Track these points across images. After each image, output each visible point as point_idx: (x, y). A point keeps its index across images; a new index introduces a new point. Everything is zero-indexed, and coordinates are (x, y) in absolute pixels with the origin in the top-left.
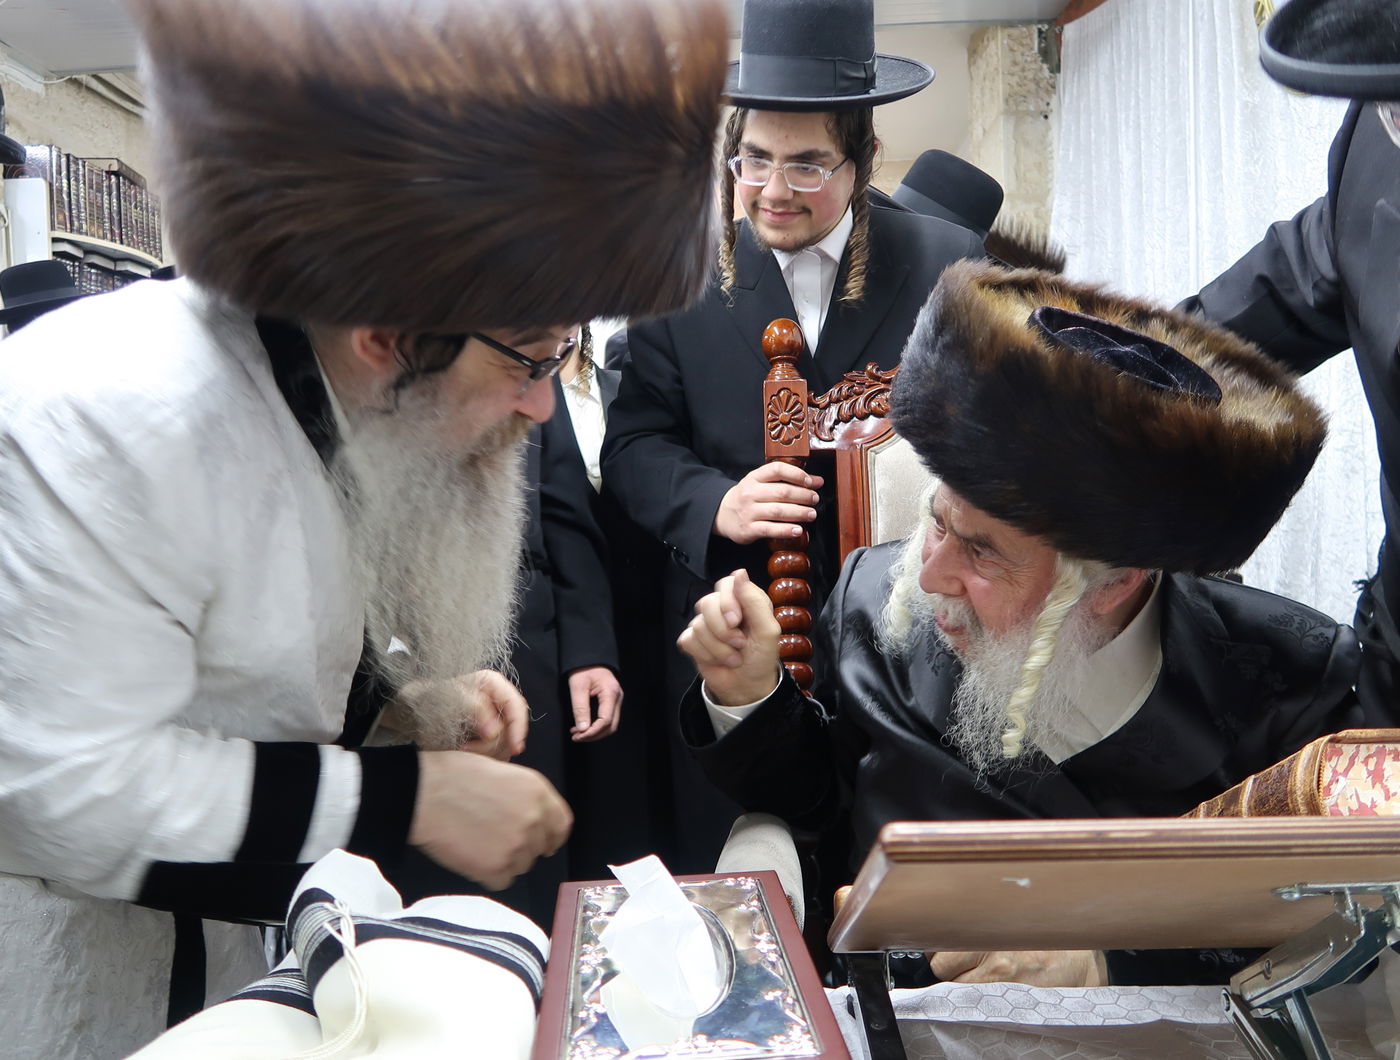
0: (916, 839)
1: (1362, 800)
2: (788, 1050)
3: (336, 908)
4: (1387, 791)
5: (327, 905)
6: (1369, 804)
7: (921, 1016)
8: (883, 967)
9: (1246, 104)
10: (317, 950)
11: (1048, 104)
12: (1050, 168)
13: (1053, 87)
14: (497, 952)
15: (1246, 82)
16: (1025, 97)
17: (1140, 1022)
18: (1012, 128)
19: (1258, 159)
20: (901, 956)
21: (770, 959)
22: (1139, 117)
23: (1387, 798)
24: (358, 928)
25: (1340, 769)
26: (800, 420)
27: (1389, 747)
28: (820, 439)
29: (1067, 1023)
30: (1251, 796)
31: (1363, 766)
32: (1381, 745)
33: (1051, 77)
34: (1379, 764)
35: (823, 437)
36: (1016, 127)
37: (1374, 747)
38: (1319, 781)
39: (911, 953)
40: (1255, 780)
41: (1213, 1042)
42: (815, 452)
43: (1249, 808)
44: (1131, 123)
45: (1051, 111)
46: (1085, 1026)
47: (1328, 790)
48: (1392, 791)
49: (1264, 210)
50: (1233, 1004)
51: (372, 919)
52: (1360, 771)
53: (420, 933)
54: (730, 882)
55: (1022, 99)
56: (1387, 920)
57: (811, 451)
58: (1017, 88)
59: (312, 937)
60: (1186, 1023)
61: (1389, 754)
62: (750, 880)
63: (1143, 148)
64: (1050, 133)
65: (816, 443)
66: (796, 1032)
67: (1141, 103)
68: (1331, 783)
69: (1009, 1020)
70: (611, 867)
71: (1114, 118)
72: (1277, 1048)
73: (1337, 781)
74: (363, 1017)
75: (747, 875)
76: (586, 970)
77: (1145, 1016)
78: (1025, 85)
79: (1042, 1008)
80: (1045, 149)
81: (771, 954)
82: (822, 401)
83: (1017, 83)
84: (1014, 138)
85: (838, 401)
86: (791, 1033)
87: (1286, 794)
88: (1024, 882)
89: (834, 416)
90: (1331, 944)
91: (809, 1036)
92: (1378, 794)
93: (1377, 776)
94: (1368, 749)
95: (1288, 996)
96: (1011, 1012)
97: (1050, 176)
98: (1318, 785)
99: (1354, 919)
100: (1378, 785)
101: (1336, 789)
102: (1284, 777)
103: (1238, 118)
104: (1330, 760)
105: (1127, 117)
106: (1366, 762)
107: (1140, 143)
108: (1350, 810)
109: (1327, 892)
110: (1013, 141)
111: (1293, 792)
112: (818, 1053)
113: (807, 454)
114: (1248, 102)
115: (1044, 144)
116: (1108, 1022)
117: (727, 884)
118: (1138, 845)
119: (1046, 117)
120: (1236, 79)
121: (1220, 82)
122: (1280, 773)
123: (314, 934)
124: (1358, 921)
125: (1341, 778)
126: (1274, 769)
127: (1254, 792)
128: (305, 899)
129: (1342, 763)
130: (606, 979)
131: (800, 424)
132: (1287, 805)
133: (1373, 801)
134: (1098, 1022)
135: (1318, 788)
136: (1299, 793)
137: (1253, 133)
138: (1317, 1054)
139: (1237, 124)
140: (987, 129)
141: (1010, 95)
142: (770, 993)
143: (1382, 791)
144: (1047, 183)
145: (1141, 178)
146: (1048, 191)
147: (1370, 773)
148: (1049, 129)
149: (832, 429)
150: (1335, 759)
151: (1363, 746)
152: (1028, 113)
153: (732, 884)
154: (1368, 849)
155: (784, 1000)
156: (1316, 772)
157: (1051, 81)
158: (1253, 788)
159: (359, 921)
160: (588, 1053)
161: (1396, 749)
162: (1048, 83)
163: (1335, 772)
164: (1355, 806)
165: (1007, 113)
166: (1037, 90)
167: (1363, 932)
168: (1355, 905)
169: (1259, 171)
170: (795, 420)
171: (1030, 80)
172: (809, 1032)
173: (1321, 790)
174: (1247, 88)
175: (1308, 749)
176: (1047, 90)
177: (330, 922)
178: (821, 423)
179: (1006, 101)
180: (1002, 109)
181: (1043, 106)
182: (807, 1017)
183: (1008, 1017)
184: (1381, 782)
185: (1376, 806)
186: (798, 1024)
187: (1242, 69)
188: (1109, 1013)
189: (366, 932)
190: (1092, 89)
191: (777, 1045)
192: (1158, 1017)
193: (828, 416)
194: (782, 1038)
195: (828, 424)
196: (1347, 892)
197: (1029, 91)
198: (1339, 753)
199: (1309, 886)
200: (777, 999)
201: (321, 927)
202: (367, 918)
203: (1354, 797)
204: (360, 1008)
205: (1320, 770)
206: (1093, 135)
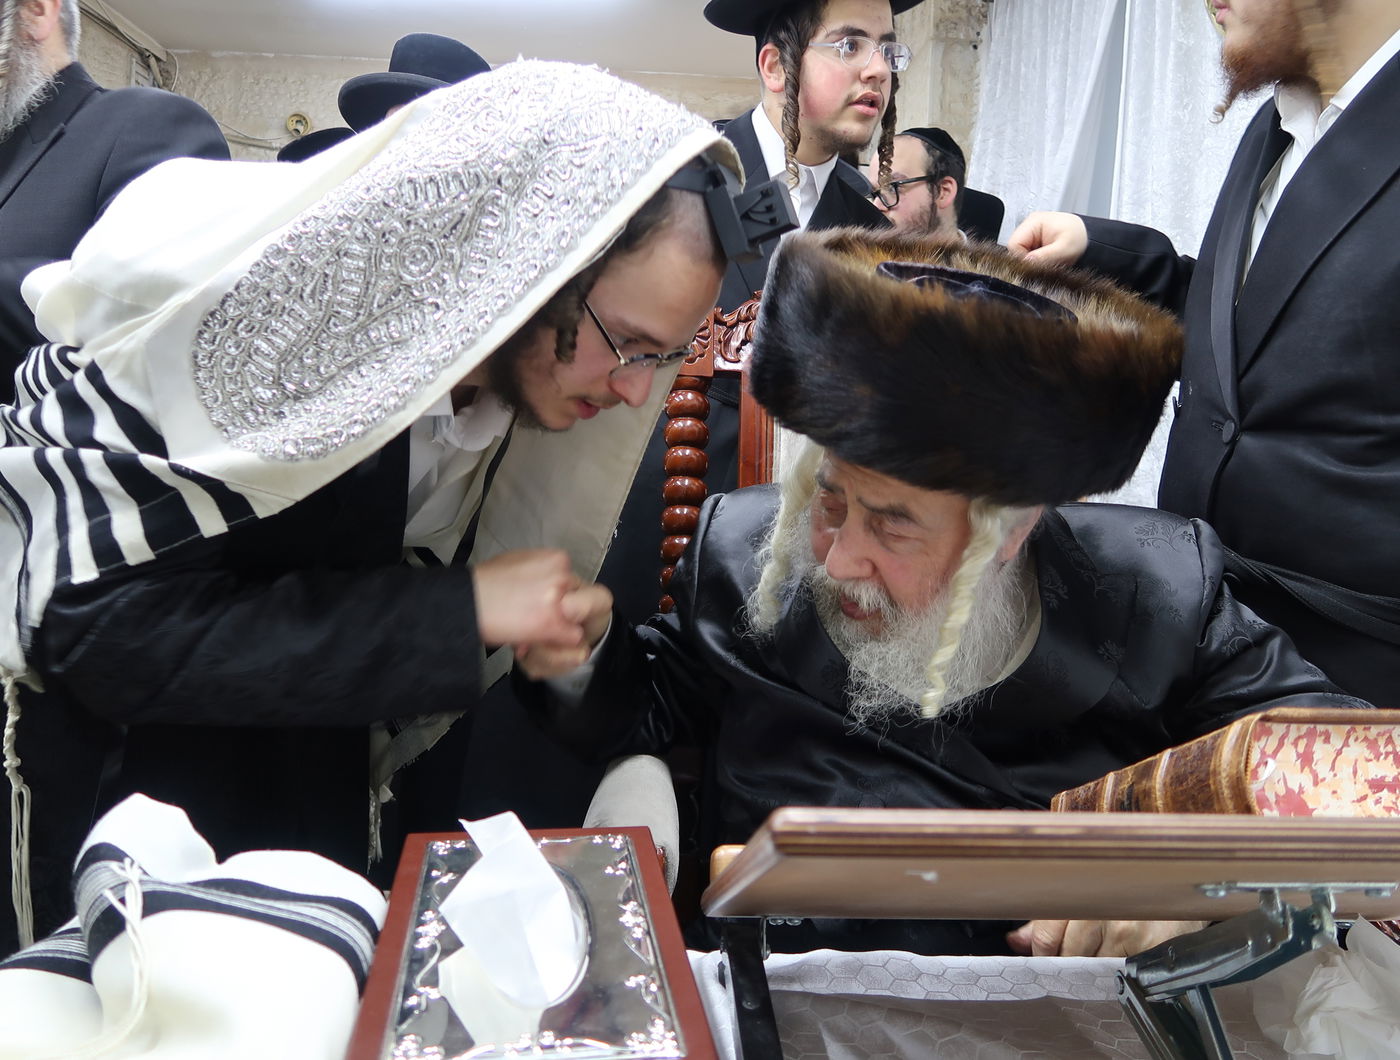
0: (811, 829)
1: (1290, 785)
2: (646, 1051)
3: (123, 869)
4: (1316, 776)
5: (114, 865)
6: (1297, 791)
7: (796, 987)
8: (759, 934)
9: (1179, 46)
10: (98, 920)
11: (978, 34)
12: (975, 101)
13: (985, 16)
14: (316, 924)
15: (1182, 22)
16: (956, 24)
17: (1025, 999)
18: (940, 56)
19: (1187, 104)
20: (780, 922)
21: (635, 936)
22: (1067, 53)
23: (1316, 783)
24: (147, 896)
25: (1269, 750)
26: (706, 338)
27: (1321, 728)
28: (726, 359)
29: (950, 997)
30: (1167, 771)
31: (1293, 747)
32: (1312, 726)
33: (983, 6)
34: (1309, 746)
35: (729, 357)
36: (945, 53)
37: (1305, 728)
38: (1247, 763)
39: (790, 920)
40: (1172, 755)
41: (1101, 1021)
42: (719, 373)
43: (1164, 784)
44: (1058, 58)
45: (981, 41)
46: (969, 1001)
47: (1255, 772)
48: (1321, 777)
49: (1189, 157)
50: (1127, 987)
51: (167, 884)
52: (1289, 753)
53: (224, 901)
54: (598, 839)
55: (953, 25)
56: (1315, 922)
57: (715, 372)
58: (948, 14)
59: (93, 904)
60: (1072, 1000)
61: (1320, 736)
62: (620, 837)
63: (1068, 84)
64: (978, 64)
65: (721, 364)
66: (658, 1028)
67: (1071, 37)
68: (1258, 765)
69: (888, 993)
70: (463, 822)
71: (1044, 53)
72: (1171, 1038)
73: (1266, 763)
74: (142, 1006)
75: (616, 831)
76: (423, 944)
77: (1029, 991)
78: (957, 11)
79: (924, 980)
80: (972, 80)
81: (636, 929)
82: (727, 318)
83: (949, 9)
84: (942, 66)
85: (747, 320)
86: (652, 1029)
87: (1208, 774)
88: (930, 876)
89: (742, 336)
90: (1250, 943)
91: (673, 1034)
92: (1306, 779)
93: (1306, 759)
94: (1298, 729)
95: (1191, 987)
96: (891, 984)
97: (975, 108)
98: (1246, 767)
99: (1281, 921)
100: (1307, 769)
101: (1265, 773)
102: (1207, 754)
103: (1171, 61)
104: (1259, 739)
105: (1056, 50)
106: (1295, 743)
107: (1066, 80)
108: (1277, 795)
109: (1253, 890)
110: (941, 69)
111: (1216, 773)
112: (683, 1056)
113: (711, 374)
114: (1182, 43)
115: (971, 76)
116: (993, 997)
117: (595, 841)
118: (1066, 844)
119: (975, 47)
120: (1173, 18)
121: (1158, 20)
122: (1201, 749)
123: (96, 900)
124: (1285, 924)
125: (1270, 761)
126: (1193, 744)
127: (1171, 769)
128: (91, 856)
129: (1272, 743)
130: (446, 952)
131: (705, 342)
132: (1209, 786)
133: (1301, 788)
134: (981, 996)
135: (1246, 771)
136: (1224, 774)
137: (1185, 77)
138: (1219, 1054)
139: (1170, 65)
140: (915, 54)
141: (940, 20)
142: (632, 978)
143: (1311, 777)
144: (971, 115)
145: (1064, 116)
146: (972, 125)
147: (1299, 756)
148: (977, 60)
149: (738, 350)
150: (1263, 740)
151: (1294, 727)
152: (957, 41)
153: (600, 841)
154: (1319, 855)
155: (647, 988)
156: (1244, 754)
157: (983, 10)
158: (1169, 763)
159: (149, 888)
160: (412, 1053)
161: (1327, 731)
162: (980, 11)
163: (1263, 753)
164: (1282, 791)
165: (937, 38)
166: (968, 18)
167: (1290, 936)
168: (1284, 905)
169: (1187, 117)
170: (699, 337)
171: (962, 7)
172: (673, 1029)
173: (1248, 773)
174: (1183, 28)
175: (1236, 727)
176: (979, 20)
177: (112, 889)
178: (727, 343)
179: (937, 26)
180: (931, 35)
181: (973, 35)
182: (672, 1007)
183: (888, 989)
184: (1310, 766)
185: (1303, 792)
186: (660, 1017)
187: (1180, 9)
188: (993, 986)
189: (156, 902)
190: (1024, 22)
191: (635, 1042)
192: (1044, 994)
193: (736, 335)
194: (642, 1037)
195: (735, 344)
196: (1277, 892)
197: (960, 18)
198: (1269, 732)
199: (1239, 885)
200: (639, 985)
201: (101, 895)
202: (161, 883)
203: (1282, 782)
204: (139, 996)
205: (1248, 750)
206: (1023, 69)
